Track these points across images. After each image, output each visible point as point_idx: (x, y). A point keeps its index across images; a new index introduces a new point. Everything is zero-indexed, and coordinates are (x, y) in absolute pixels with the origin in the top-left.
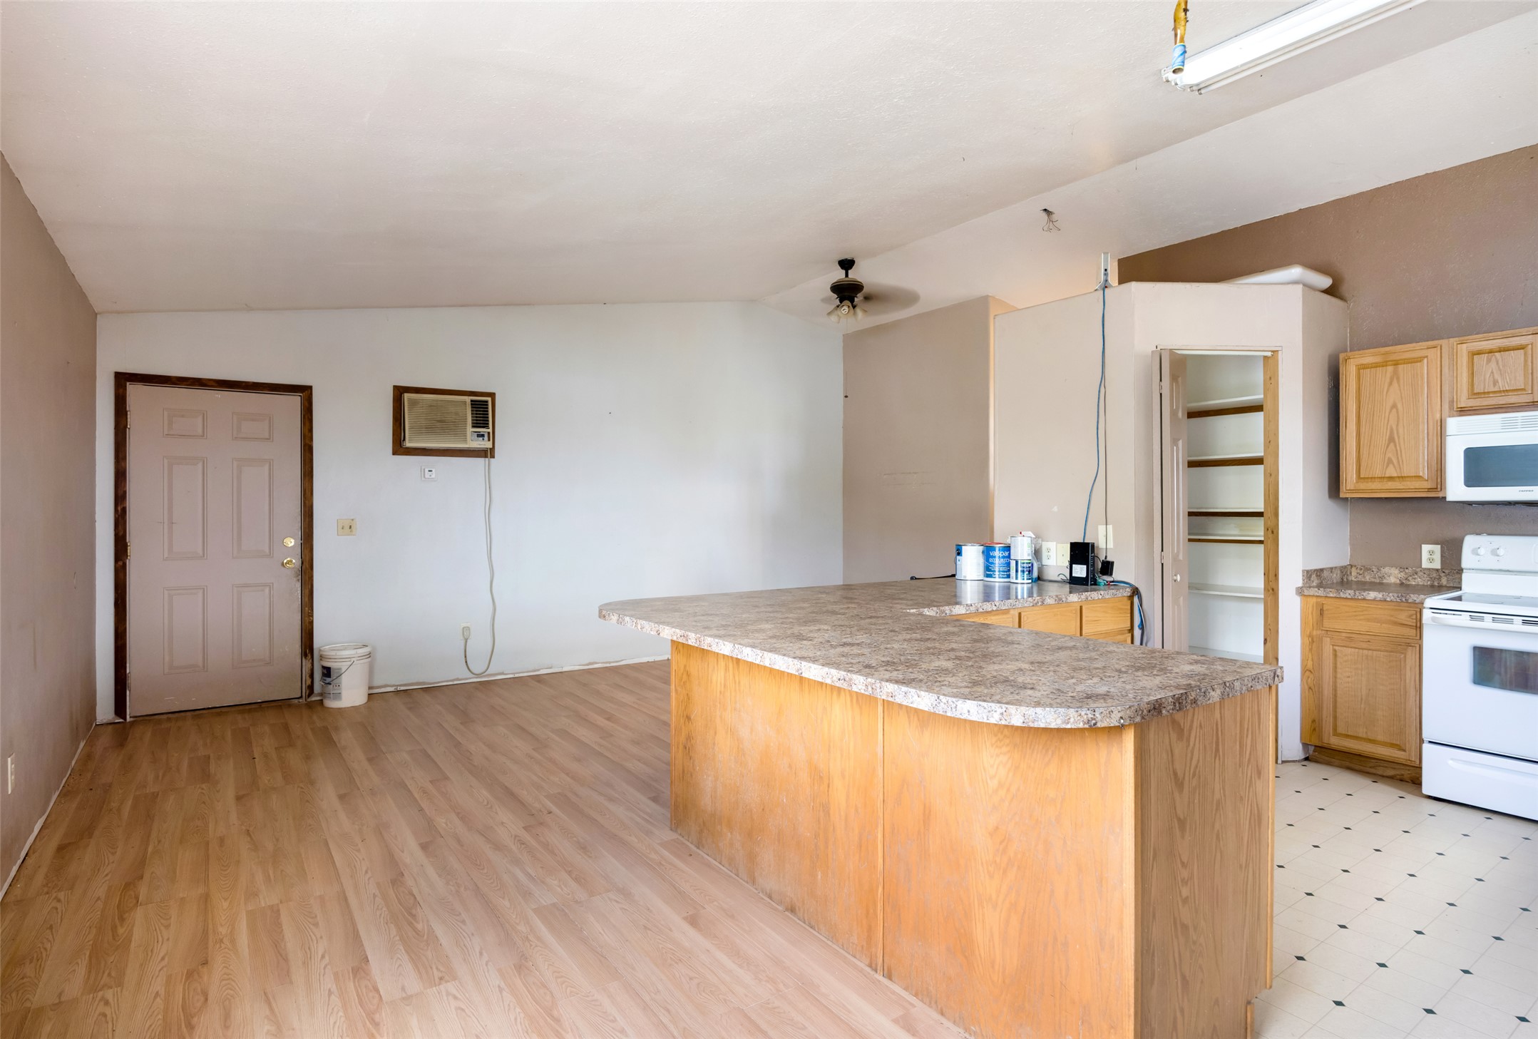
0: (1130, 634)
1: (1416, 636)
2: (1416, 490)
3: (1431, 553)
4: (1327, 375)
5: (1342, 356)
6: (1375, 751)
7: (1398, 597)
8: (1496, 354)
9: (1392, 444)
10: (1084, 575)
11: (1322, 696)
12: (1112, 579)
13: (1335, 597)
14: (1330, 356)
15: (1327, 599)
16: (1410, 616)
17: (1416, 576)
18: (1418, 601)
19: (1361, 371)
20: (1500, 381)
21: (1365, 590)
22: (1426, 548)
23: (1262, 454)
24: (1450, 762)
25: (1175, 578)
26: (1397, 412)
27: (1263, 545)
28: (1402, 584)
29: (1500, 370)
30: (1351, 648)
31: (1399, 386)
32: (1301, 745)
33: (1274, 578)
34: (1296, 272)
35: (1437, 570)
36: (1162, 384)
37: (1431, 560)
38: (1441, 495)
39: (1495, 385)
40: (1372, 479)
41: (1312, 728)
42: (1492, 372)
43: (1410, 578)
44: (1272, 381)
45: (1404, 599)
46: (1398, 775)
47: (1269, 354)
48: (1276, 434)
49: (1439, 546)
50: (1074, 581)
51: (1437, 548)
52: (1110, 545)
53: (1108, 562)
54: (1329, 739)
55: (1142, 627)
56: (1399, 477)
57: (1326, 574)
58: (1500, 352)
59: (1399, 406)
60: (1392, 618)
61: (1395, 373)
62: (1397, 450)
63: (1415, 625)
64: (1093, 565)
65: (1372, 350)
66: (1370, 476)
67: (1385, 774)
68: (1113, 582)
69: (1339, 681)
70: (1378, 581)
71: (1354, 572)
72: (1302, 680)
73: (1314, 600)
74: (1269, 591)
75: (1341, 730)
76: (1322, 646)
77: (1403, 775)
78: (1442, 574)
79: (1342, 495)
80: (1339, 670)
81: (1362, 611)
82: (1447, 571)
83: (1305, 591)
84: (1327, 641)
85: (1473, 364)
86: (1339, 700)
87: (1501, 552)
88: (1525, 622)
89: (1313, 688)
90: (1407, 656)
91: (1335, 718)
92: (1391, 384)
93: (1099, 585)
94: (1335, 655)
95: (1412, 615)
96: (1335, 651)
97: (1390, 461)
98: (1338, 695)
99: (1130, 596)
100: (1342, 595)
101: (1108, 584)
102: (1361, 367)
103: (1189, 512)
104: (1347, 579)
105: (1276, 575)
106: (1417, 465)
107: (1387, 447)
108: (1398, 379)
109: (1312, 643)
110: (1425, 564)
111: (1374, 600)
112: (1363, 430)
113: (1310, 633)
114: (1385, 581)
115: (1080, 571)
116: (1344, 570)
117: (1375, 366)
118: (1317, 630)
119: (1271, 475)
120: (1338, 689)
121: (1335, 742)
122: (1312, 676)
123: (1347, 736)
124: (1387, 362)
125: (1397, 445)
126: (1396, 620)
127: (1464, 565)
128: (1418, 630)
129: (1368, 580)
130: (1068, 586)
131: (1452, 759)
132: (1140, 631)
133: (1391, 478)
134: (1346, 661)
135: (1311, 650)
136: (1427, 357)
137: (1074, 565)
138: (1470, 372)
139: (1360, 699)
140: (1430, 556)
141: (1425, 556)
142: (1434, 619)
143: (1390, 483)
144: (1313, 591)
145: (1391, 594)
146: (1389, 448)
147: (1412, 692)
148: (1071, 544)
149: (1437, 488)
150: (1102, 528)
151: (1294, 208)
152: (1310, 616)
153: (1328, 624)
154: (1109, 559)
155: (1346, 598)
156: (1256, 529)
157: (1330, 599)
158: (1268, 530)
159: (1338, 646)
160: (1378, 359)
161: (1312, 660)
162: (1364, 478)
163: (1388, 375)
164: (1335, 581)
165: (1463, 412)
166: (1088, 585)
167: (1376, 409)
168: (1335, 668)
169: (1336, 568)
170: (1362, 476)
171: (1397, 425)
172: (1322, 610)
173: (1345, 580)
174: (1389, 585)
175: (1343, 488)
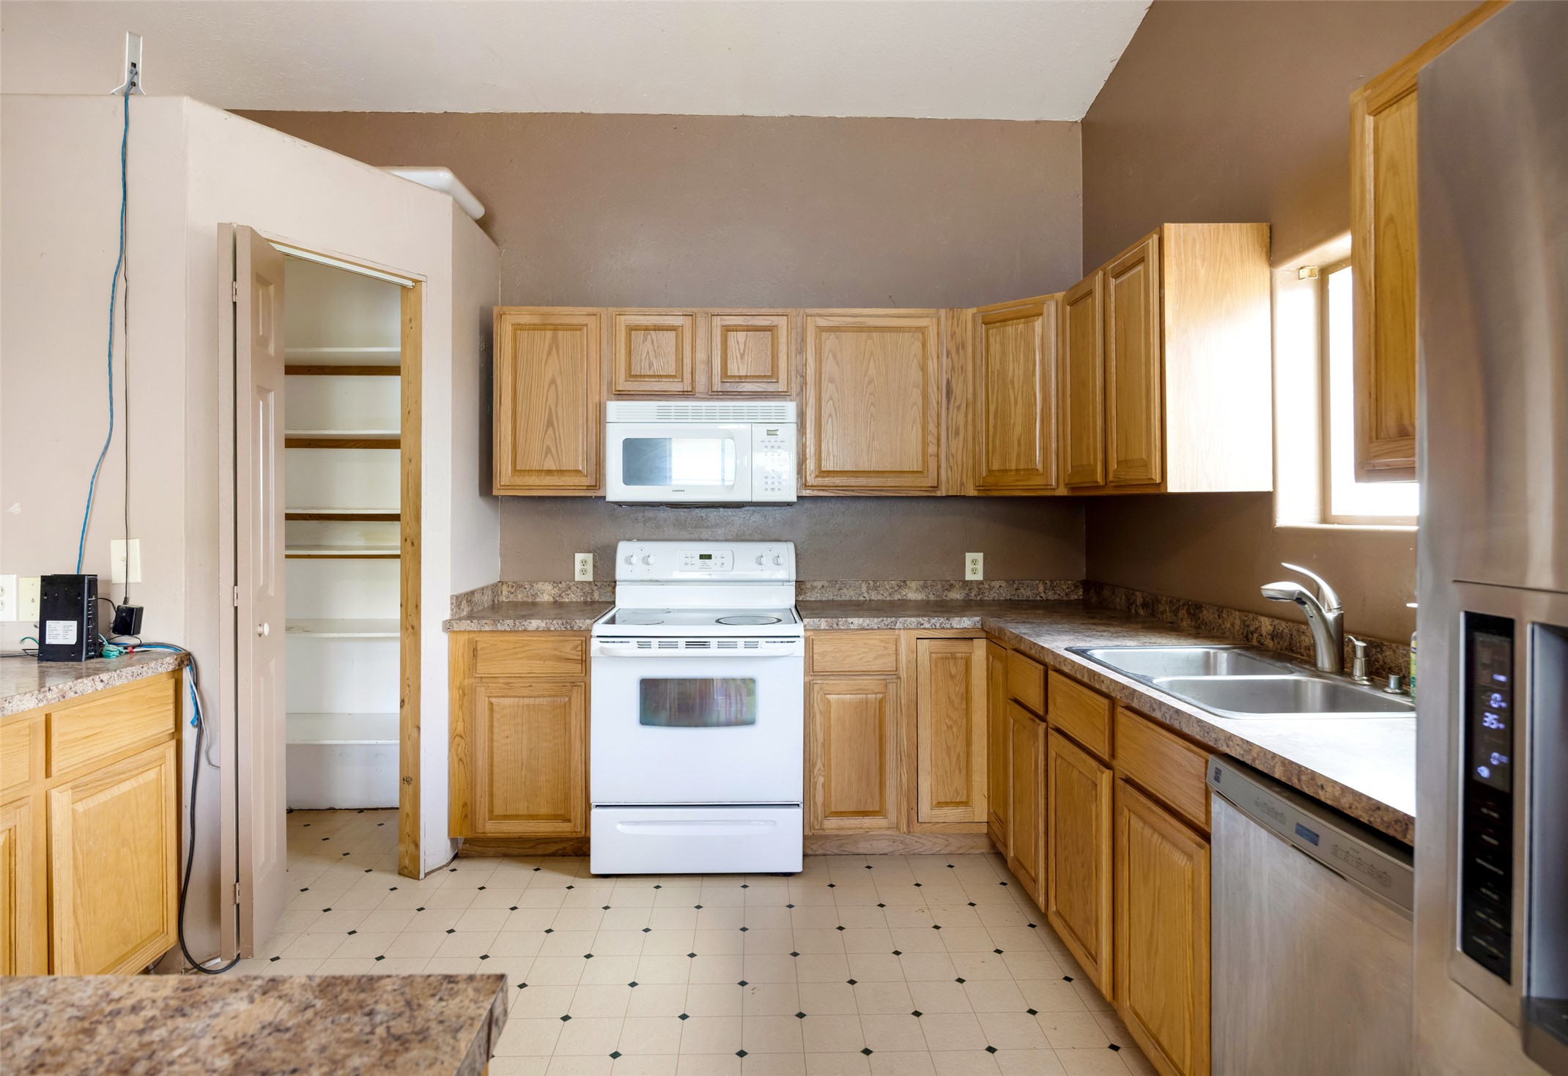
0: (173, 743)
1: (582, 672)
2: (576, 487)
3: (584, 562)
4: (478, 332)
5: (496, 310)
6: (537, 830)
7: (563, 624)
8: (651, 332)
9: (550, 429)
10: (72, 640)
11: (476, 768)
12: (137, 642)
13: (492, 631)
14: (482, 309)
15: (481, 634)
16: (575, 648)
17: (570, 592)
18: (584, 627)
19: (518, 332)
20: (655, 364)
21: (525, 617)
22: (579, 557)
23: (398, 432)
24: (619, 827)
25: (260, 629)
26: (556, 386)
27: (399, 560)
28: (556, 602)
29: (655, 351)
30: (510, 697)
31: (559, 357)
32: (449, 841)
33: (415, 610)
34: (443, 177)
35: (590, 583)
36: (238, 285)
37: (584, 572)
38: (599, 494)
39: (650, 368)
40: (530, 472)
41: (463, 815)
42: (648, 353)
43: (563, 594)
44: (413, 324)
45: (569, 627)
46: (560, 849)
47: (410, 284)
48: (418, 403)
49: (591, 555)
50: (48, 653)
51: (589, 557)
52: (136, 577)
53: (131, 611)
54: (484, 826)
55: (198, 723)
56: (557, 471)
57: (477, 597)
58: (655, 330)
59: (559, 381)
60: (557, 653)
61: (555, 339)
62: (556, 437)
63: (580, 658)
64: (94, 618)
65: (531, 307)
66: (527, 469)
67: (546, 853)
68: (140, 646)
69: (495, 744)
70: (531, 600)
71: (505, 590)
72: (450, 750)
73: (466, 636)
74: (407, 629)
75: (498, 810)
76: (476, 699)
77: (565, 848)
78: (595, 588)
79: (495, 493)
80: (496, 730)
81: (522, 647)
82: (599, 584)
83: (455, 625)
84: (481, 691)
85: (630, 341)
86: (496, 770)
87: (651, 560)
88: (689, 645)
89: (464, 759)
90: (573, 699)
91: (491, 795)
92: (549, 353)
93: (108, 656)
94: (492, 710)
95: (577, 647)
96: (491, 704)
97: (548, 450)
98: (495, 764)
99: (174, 671)
100: (500, 627)
101: (130, 650)
102: (518, 327)
103: (286, 514)
104: (498, 601)
105: (418, 607)
106: (574, 457)
107: (546, 433)
108: (557, 347)
109: (464, 698)
110: (578, 577)
111: (537, 630)
112: (519, 408)
113: (460, 683)
114: (538, 600)
115: (63, 632)
116: (495, 588)
117: (534, 327)
118: (468, 678)
119: (410, 461)
120: (495, 756)
121: (492, 828)
122: (462, 743)
123: (506, 817)
124: (545, 325)
125: (556, 430)
126: (560, 654)
127: (618, 577)
128: (584, 663)
129: (520, 600)
130: (34, 666)
131: (622, 823)
132: (196, 730)
133: (549, 472)
134: (503, 717)
135: (461, 706)
136: (587, 325)
137: (49, 623)
138: (628, 350)
139: (520, 764)
140: (583, 566)
141: (578, 566)
142: (602, 650)
143: (548, 478)
144: (465, 625)
145: (555, 622)
146: (548, 433)
147: (577, 745)
148: (44, 579)
149: (595, 486)
150: (117, 547)
151: (438, 108)
152: (461, 660)
153: (482, 669)
154: (133, 603)
155: (505, 631)
156: (391, 538)
157: (485, 634)
158: (406, 540)
159: (495, 697)
160: (535, 320)
161: (464, 721)
162: (521, 471)
163: (548, 342)
164: (486, 606)
165: (621, 395)
166: (81, 661)
167: (533, 384)
168: (491, 726)
169: (487, 587)
170: (518, 469)
171: (556, 406)
172: (475, 650)
173: (496, 602)
174: (542, 604)
175: (496, 484)
